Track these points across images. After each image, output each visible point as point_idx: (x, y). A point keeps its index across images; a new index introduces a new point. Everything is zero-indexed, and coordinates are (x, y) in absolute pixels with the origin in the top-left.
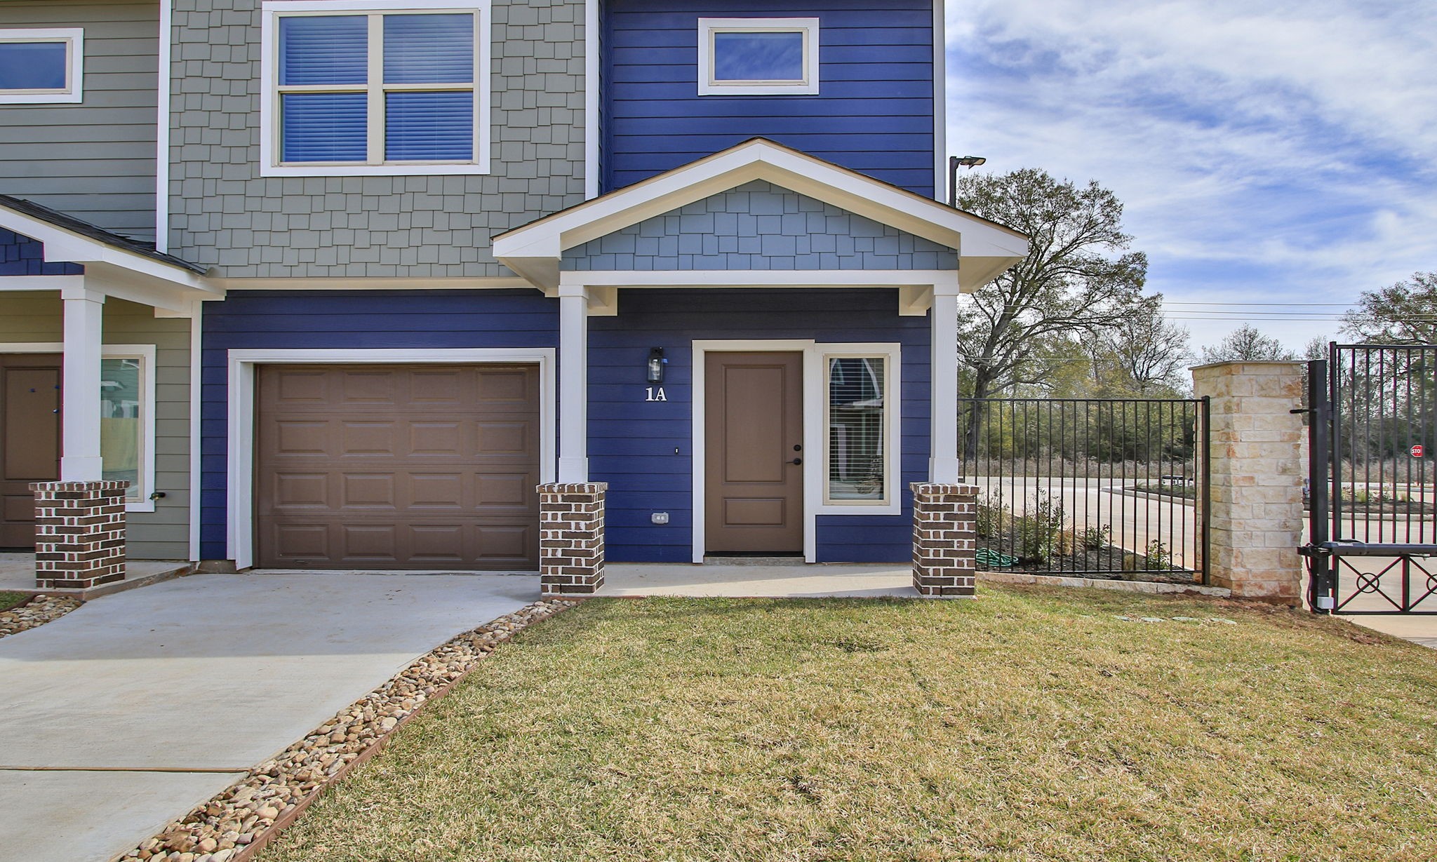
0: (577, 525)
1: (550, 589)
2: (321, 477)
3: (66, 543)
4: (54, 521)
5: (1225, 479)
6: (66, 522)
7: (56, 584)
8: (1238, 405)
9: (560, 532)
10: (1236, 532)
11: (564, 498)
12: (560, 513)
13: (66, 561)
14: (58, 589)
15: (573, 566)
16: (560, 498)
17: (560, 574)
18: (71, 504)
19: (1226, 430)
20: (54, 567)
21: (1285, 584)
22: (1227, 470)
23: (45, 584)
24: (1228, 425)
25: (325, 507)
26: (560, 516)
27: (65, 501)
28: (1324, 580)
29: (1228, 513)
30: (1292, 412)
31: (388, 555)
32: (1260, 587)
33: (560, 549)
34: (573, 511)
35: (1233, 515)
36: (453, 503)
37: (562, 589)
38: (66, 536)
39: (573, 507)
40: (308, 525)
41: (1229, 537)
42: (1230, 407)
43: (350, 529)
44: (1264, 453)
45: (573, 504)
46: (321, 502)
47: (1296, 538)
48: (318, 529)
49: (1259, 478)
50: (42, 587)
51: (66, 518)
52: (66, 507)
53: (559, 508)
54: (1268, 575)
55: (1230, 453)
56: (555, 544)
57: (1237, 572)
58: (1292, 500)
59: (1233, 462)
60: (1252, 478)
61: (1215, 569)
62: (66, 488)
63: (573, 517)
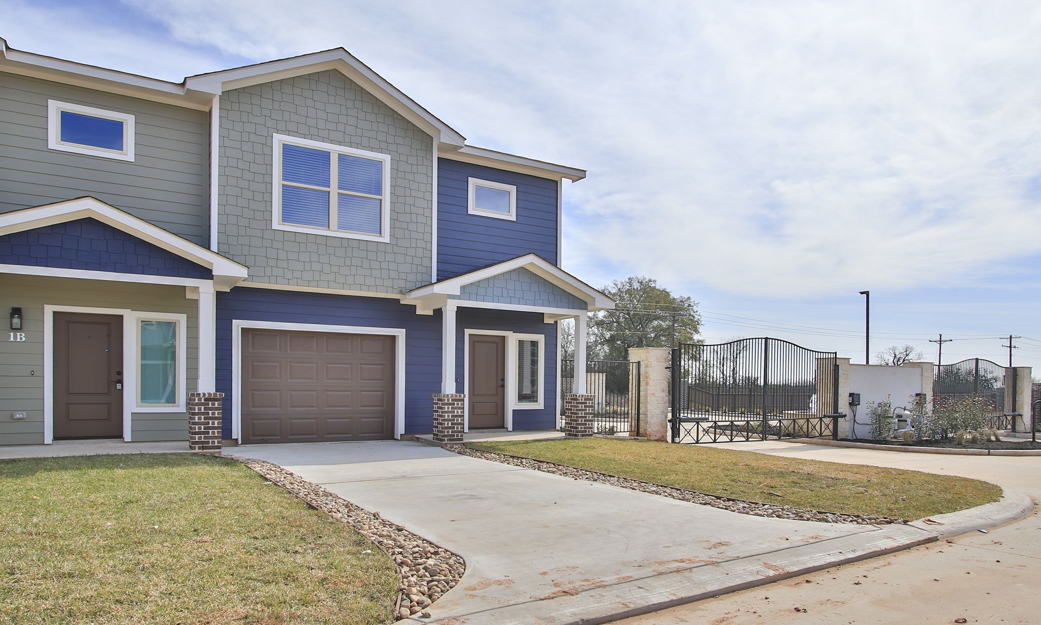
0: (457, 411)
1: (446, 440)
2: (277, 393)
3: (210, 425)
4: (203, 414)
5: (645, 394)
6: (210, 414)
7: (204, 448)
8: (650, 365)
9: (450, 415)
10: (649, 415)
11: (452, 400)
12: (450, 407)
13: (210, 435)
14: (205, 451)
15: (456, 429)
16: (450, 400)
17: (450, 433)
18: (213, 404)
19: (646, 375)
20: (203, 438)
21: (663, 434)
22: (646, 390)
23: (197, 448)
24: (646, 373)
25: (279, 409)
26: (450, 408)
27: (210, 403)
28: (676, 432)
29: (646, 408)
30: (666, 368)
31: (313, 434)
32: (656, 436)
33: (450, 422)
34: (456, 406)
35: (648, 408)
36: (348, 406)
37: (451, 440)
38: (210, 421)
39: (456, 404)
40: (269, 419)
41: (646, 417)
42: (647, 366)
43: (293, 421)
44: (658, 384)
45: (456, 403)
46: (276, 407)
47: (666, 417)
48: (274, 421)
49: (656, 393)
50: (195, 449)
51: (210, 412)
52: (210, 406)
53: (450, 404)
54: (658, 431)
55: (647, 384)
56: (448, 420)
57: (649, 431)
58: (665, 402)
59: (649, 387)
60: (654, 394)
61: (641, 430)
62: (213, 396)
63: (456, 408)
